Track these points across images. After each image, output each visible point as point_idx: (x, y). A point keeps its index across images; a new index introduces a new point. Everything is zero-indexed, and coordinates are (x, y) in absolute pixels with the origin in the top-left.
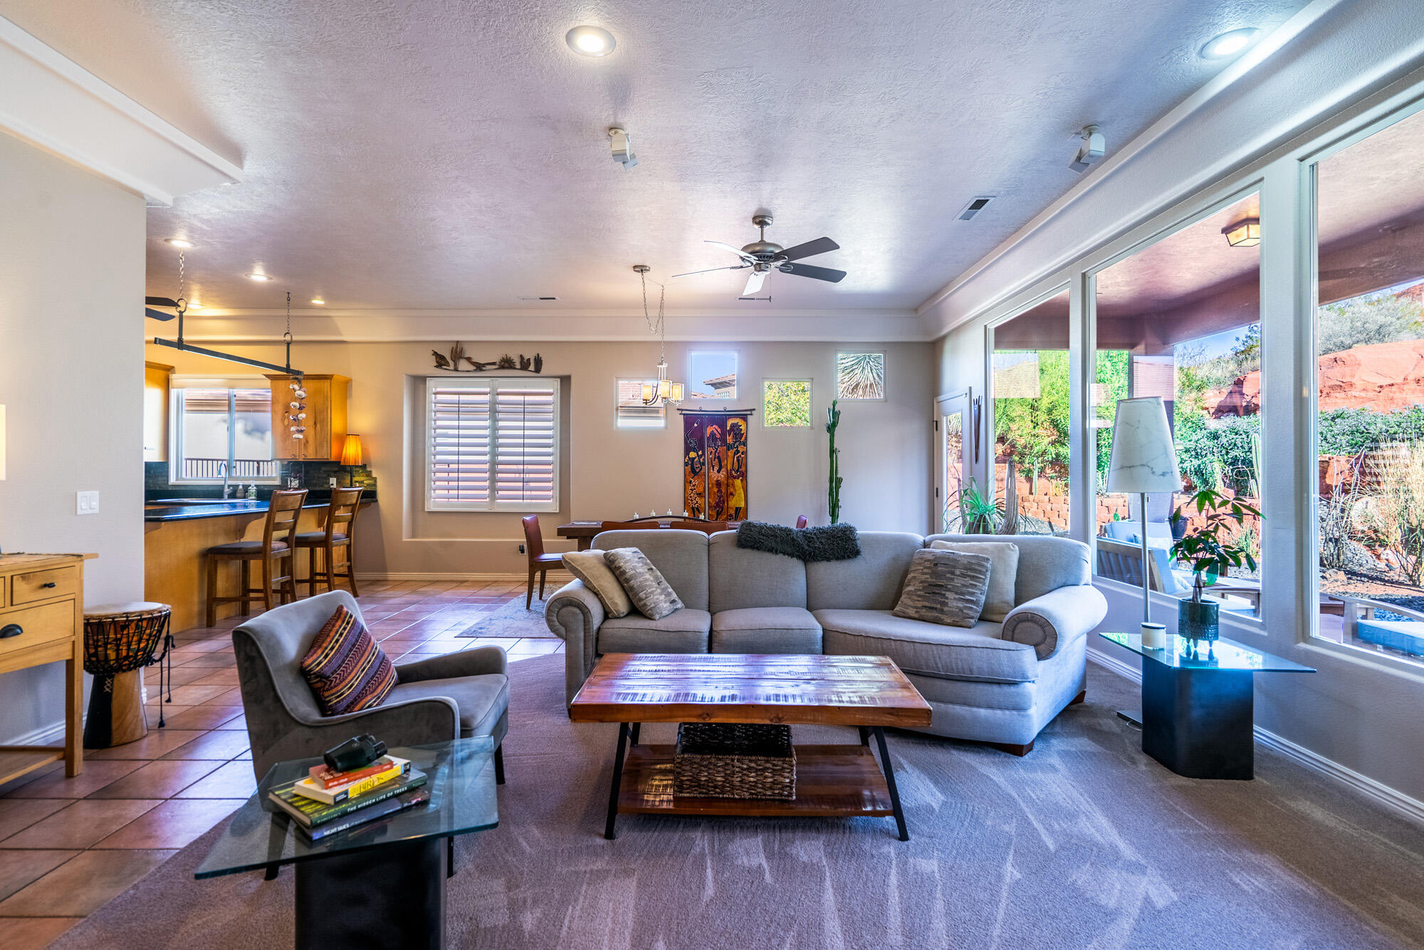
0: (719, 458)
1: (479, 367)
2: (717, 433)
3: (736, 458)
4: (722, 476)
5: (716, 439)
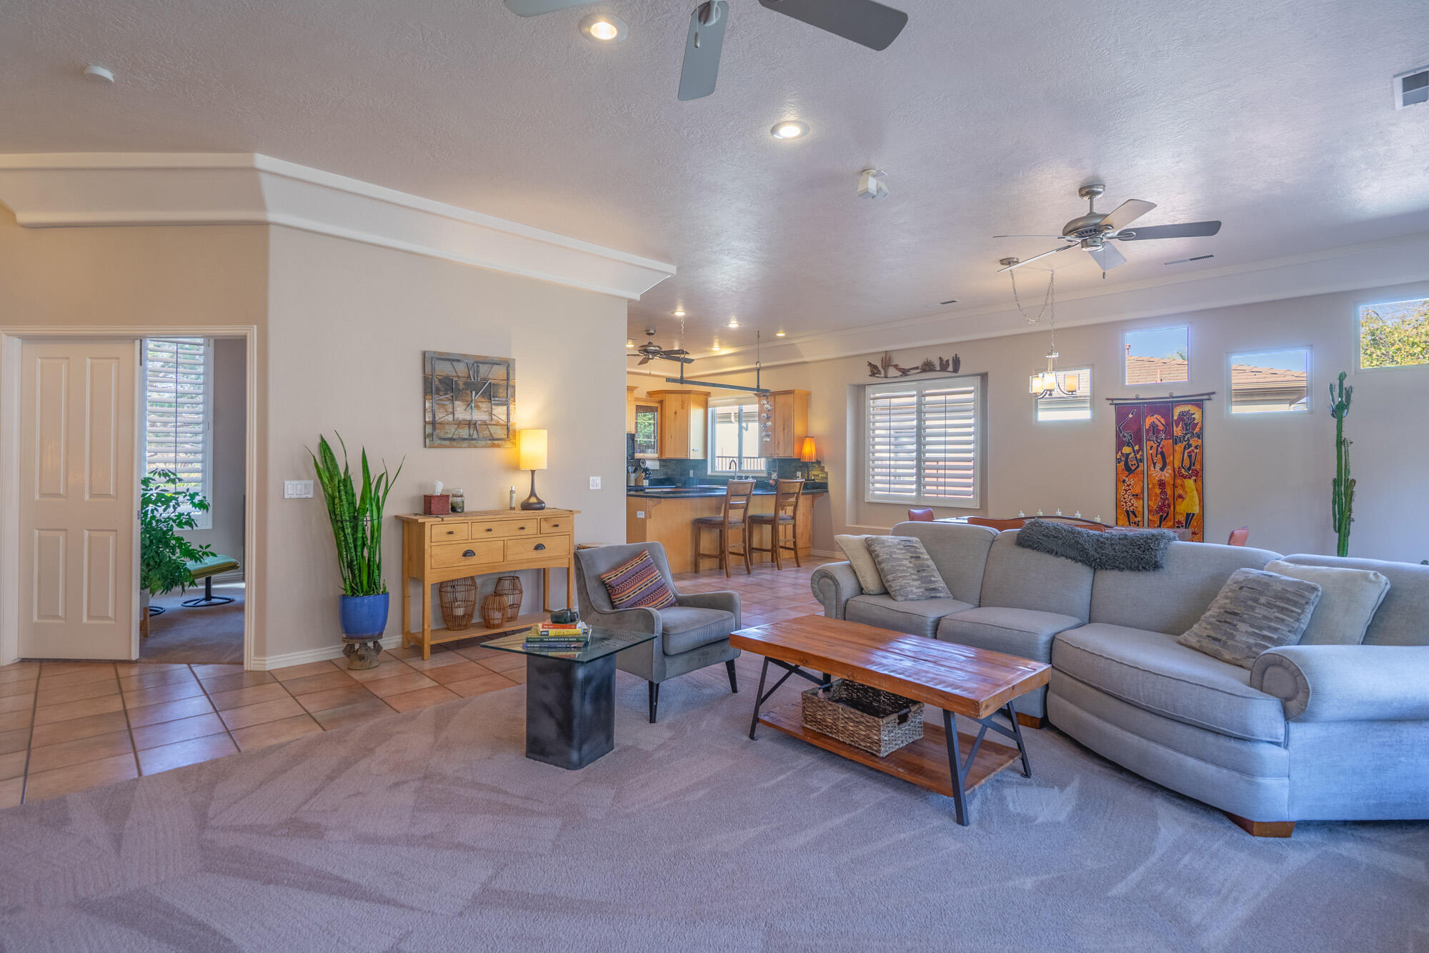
0: (1162, 453)
1: (905, 372)
2: (1159, 424)
3: (1186, 454)
4: (1167, 475)
5: (1159, 431)
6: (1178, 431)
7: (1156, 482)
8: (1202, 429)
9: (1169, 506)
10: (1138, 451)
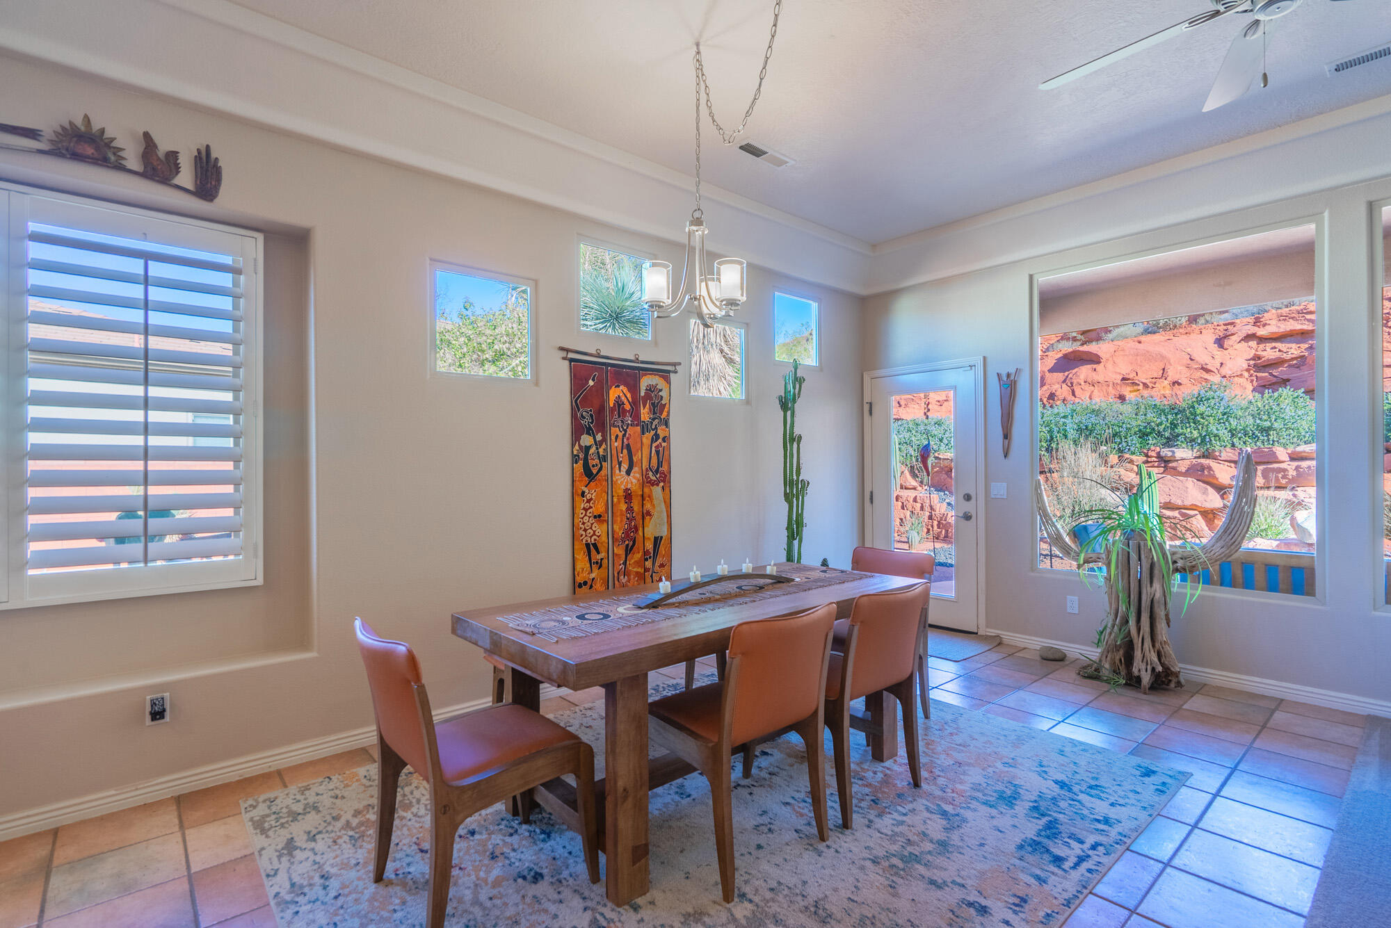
0: (628, 447)
2: (625, 401)
3: (653, 449)
4: (634, 481)
5: (624, 411)
6: (645, 414)
7: (621, 493)
8: (669, 412)
9: (637, 530)
10: (601, 443)
